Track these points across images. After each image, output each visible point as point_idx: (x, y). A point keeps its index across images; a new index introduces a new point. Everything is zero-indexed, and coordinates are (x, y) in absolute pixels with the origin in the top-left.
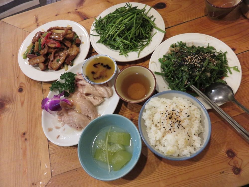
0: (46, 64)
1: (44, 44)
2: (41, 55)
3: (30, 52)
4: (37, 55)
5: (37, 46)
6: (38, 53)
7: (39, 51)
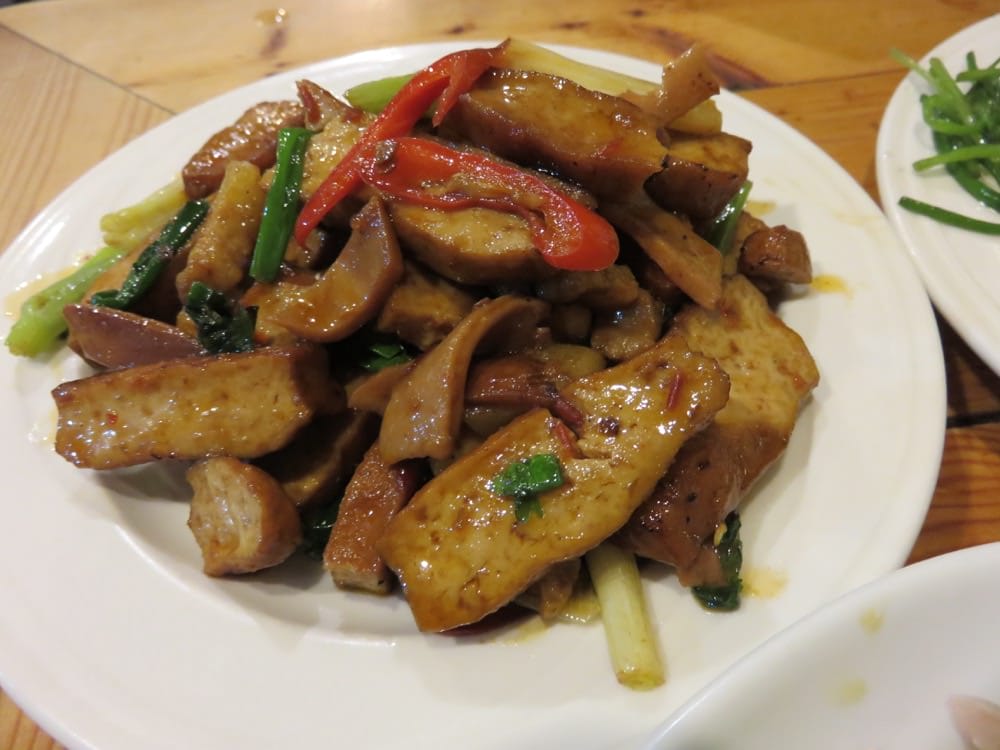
0: (290, 487)
1: (353, 199)
2: (259, 343)
3: (123, 279)
4: (205, 332)
5: (229, 213)
6: (219, 305)
7: (245, 283)
